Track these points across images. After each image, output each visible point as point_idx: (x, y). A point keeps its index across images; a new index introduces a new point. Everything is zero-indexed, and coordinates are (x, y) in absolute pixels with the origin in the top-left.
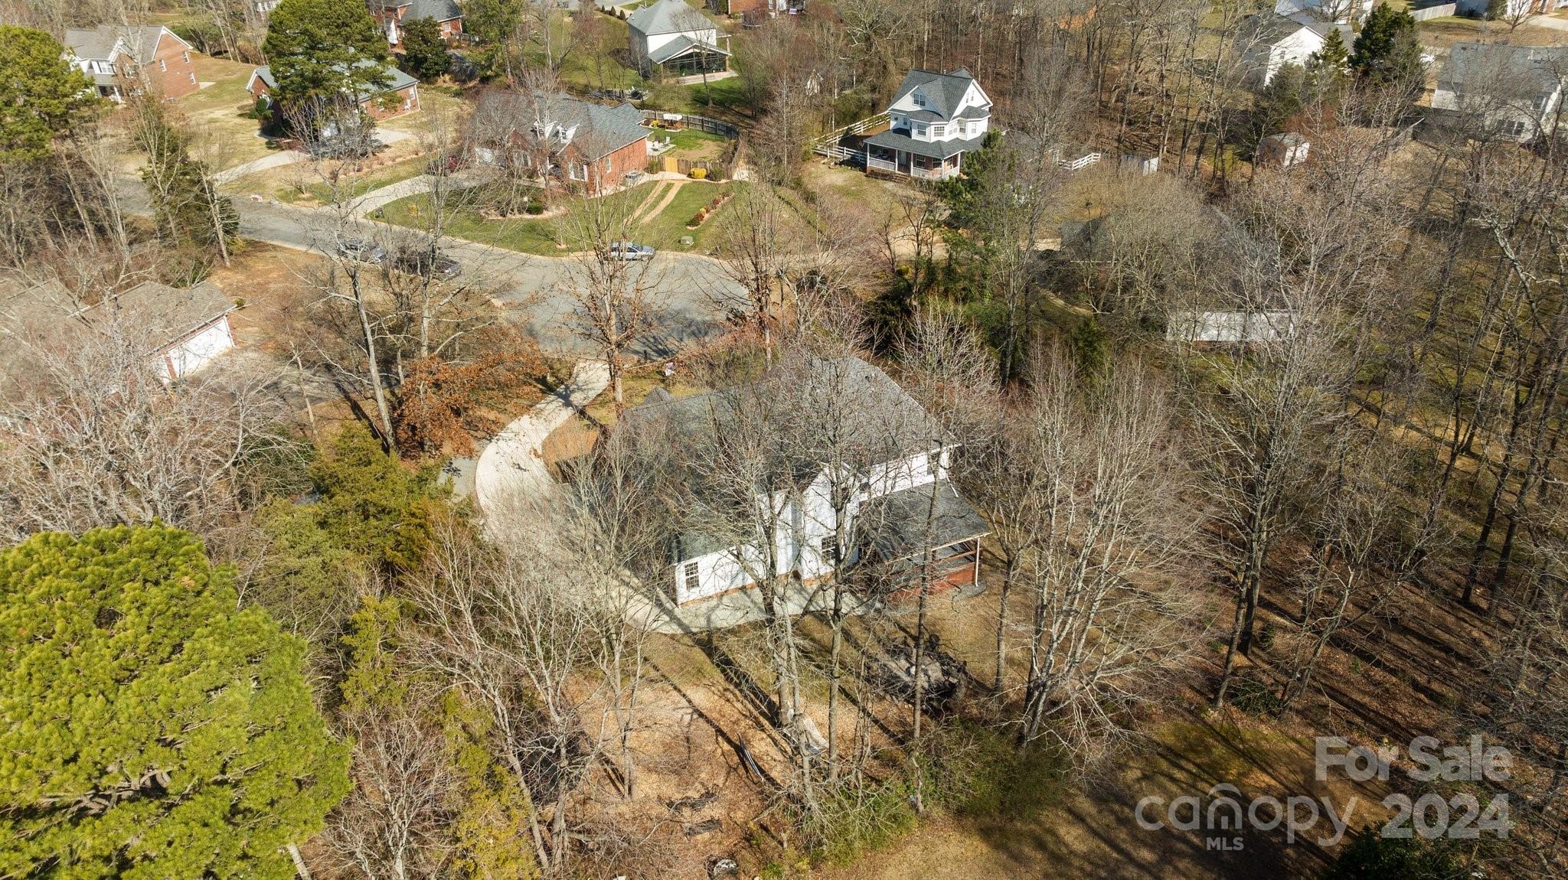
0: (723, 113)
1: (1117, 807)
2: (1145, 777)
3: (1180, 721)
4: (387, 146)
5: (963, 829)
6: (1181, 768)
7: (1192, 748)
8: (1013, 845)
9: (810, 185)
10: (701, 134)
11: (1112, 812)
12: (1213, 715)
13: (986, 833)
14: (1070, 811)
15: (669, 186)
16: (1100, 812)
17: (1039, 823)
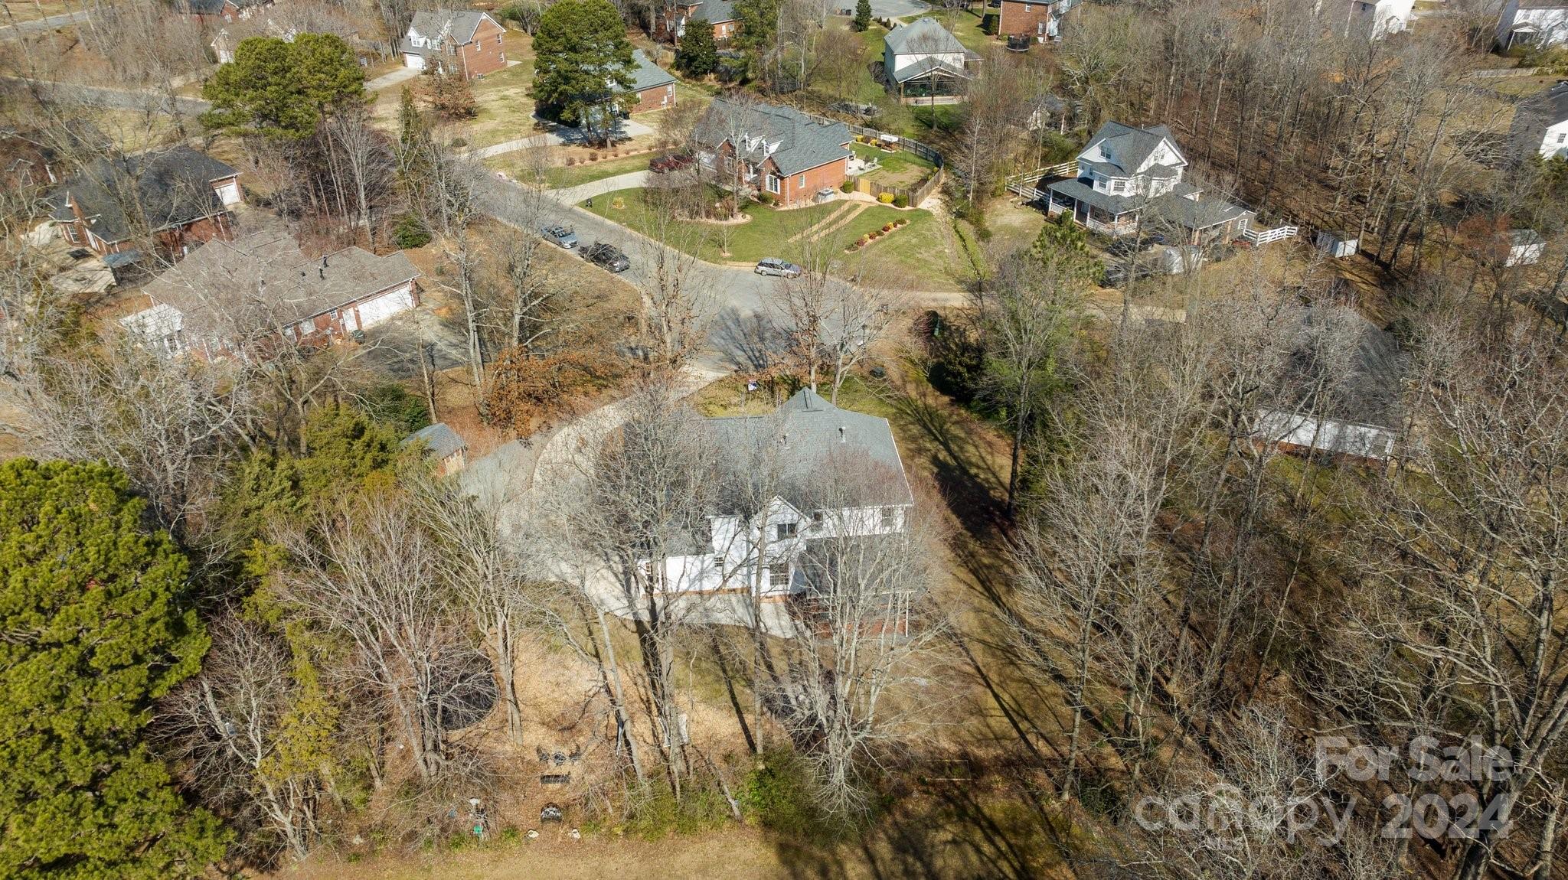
0: (944, 138)
1: (910, 860)
2: (954, 842)
3: (1019, 803)
4: (630, 139)
5: (766, 840)
6: (992, 842)
7: (1014, 830)
8: (800, 865)
9: (988, 223)
10: (912, 158)
11: (904, 863)
12: (1054, 805)
13: (783, 848)
14: (866, 850)
15: (856, 206)
16: (893, 859)
17: (833, 853)
